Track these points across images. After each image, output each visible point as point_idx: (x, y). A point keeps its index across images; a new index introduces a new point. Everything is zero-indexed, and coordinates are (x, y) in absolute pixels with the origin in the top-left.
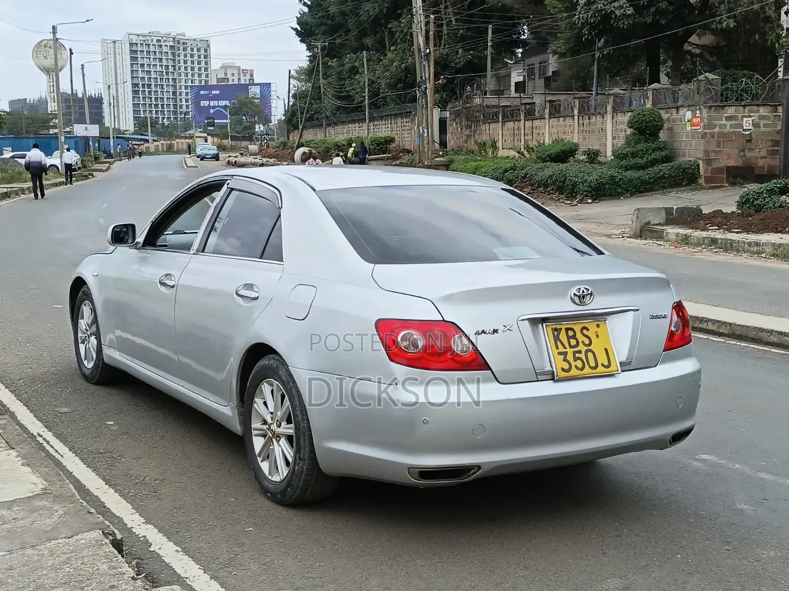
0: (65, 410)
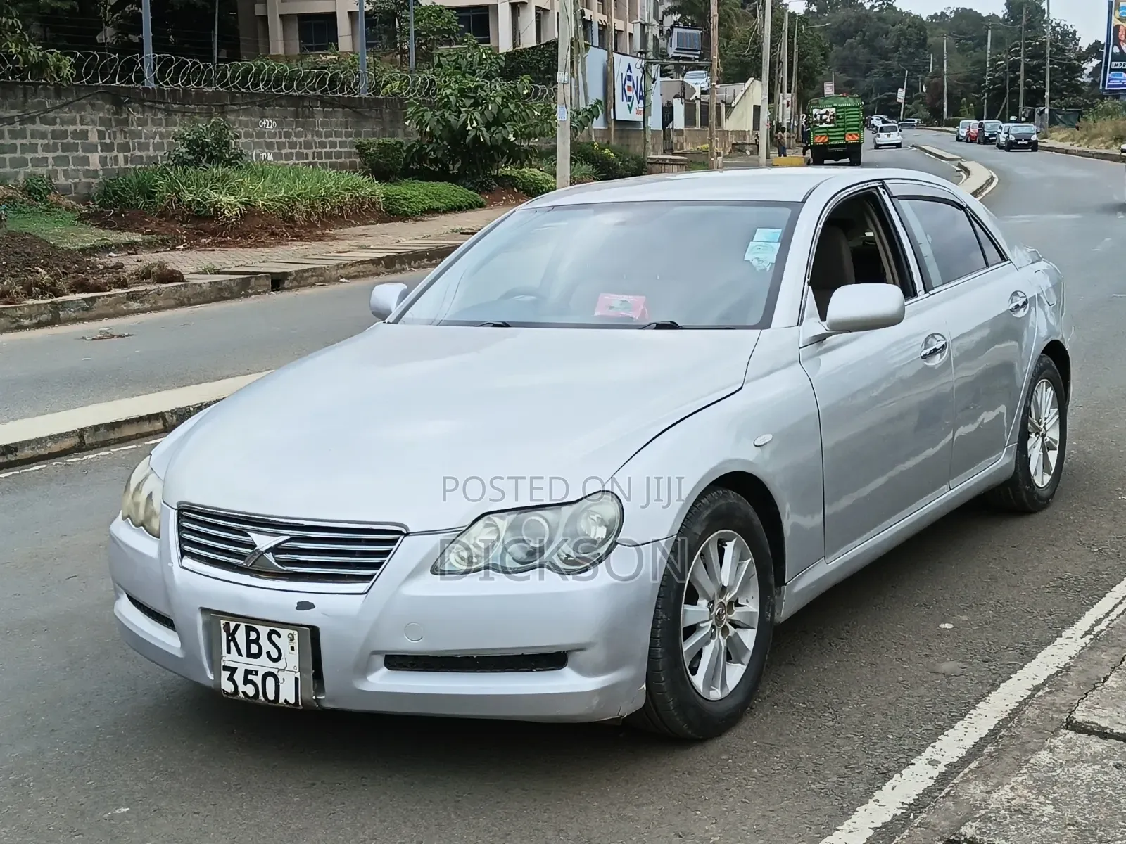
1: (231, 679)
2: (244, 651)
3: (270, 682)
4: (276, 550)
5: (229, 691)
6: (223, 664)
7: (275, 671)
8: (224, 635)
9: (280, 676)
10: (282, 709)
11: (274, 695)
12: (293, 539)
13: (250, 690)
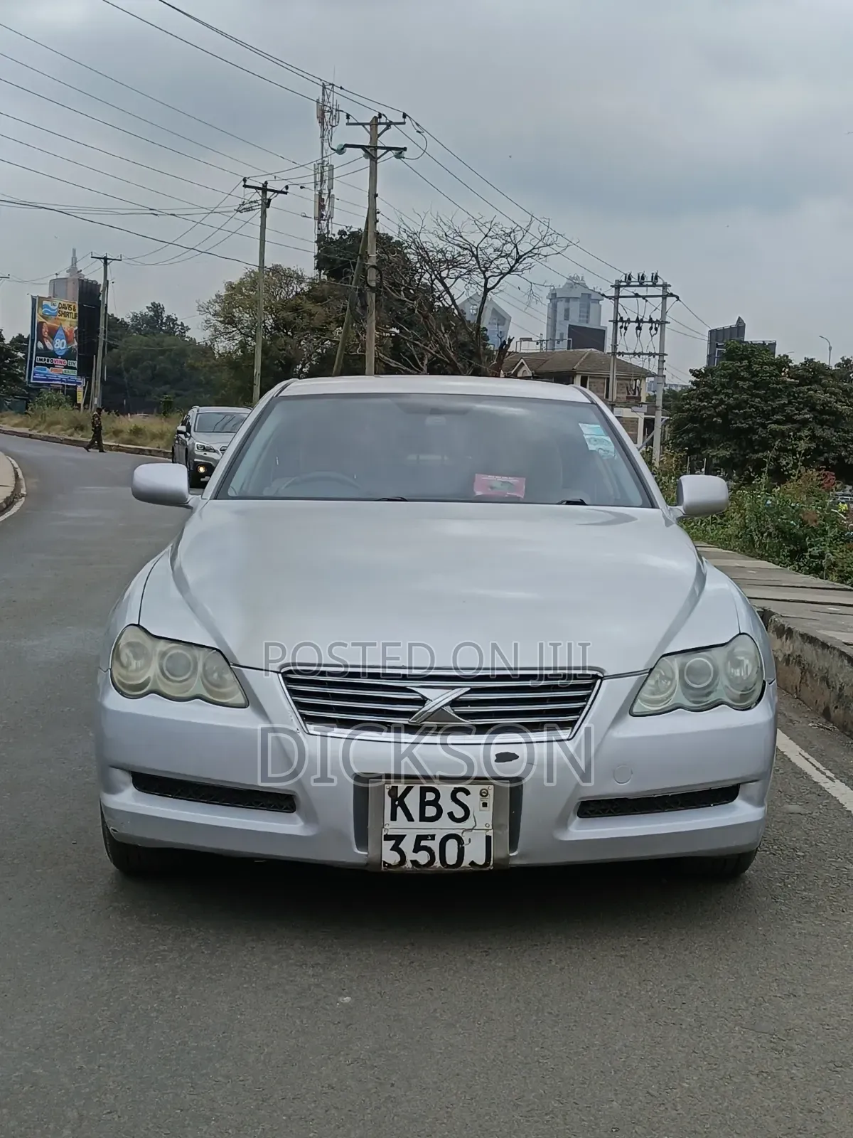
0: (794, 808)
1: (396, 848)
2: (416, 814)
3: (452, 846)
4: (454, 703)
5: (392, 863)
6: (384, 833)
7: (459, 833)
8: (388, 800)
9: (465, 838)
10: (465, 874)
11: (456, 859)
12: (473, 690)
13: (423, 858)
